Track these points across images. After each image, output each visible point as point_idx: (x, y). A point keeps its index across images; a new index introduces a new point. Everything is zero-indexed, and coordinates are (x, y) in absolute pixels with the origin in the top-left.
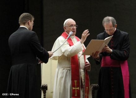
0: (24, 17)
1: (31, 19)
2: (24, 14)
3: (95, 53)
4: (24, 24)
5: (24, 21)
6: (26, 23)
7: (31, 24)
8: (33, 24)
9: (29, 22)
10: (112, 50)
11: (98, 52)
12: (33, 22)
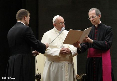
0: (20, 14)
1: (26, 15)
2: (20, 10)
4: (21, 20)
5: (21, 17)
6: (22, 18)
8: (29, 19)
9: (25, 17)
10: (93, 41)
11: (79, 42)
12: (29, 17)
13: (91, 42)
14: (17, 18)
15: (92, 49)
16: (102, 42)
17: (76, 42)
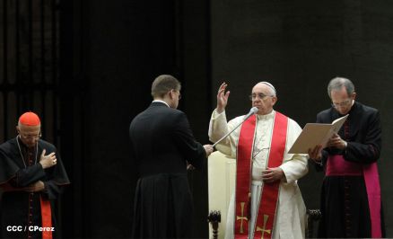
1: (175, 88)
3: (314, 151)
4: (162, 96)
5: (163, 92)
6: (165, 94)
7: (176, 96)
8: (179, 97)
9: (172, 92)
10: (346, 144)
11: (320, 147)
12: (178, 93)
13: (341, 146)
14: (153, 93)
15: (339, 159)
16: (366, 147)
17: (313, 148)
